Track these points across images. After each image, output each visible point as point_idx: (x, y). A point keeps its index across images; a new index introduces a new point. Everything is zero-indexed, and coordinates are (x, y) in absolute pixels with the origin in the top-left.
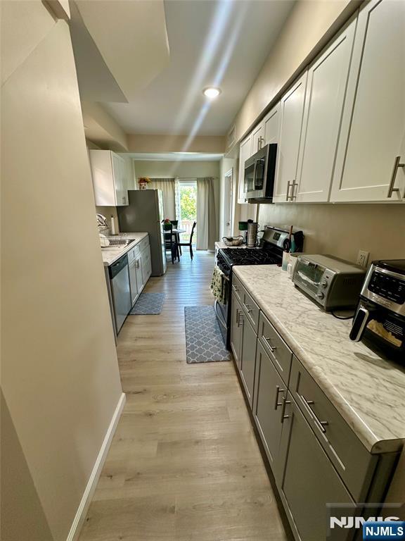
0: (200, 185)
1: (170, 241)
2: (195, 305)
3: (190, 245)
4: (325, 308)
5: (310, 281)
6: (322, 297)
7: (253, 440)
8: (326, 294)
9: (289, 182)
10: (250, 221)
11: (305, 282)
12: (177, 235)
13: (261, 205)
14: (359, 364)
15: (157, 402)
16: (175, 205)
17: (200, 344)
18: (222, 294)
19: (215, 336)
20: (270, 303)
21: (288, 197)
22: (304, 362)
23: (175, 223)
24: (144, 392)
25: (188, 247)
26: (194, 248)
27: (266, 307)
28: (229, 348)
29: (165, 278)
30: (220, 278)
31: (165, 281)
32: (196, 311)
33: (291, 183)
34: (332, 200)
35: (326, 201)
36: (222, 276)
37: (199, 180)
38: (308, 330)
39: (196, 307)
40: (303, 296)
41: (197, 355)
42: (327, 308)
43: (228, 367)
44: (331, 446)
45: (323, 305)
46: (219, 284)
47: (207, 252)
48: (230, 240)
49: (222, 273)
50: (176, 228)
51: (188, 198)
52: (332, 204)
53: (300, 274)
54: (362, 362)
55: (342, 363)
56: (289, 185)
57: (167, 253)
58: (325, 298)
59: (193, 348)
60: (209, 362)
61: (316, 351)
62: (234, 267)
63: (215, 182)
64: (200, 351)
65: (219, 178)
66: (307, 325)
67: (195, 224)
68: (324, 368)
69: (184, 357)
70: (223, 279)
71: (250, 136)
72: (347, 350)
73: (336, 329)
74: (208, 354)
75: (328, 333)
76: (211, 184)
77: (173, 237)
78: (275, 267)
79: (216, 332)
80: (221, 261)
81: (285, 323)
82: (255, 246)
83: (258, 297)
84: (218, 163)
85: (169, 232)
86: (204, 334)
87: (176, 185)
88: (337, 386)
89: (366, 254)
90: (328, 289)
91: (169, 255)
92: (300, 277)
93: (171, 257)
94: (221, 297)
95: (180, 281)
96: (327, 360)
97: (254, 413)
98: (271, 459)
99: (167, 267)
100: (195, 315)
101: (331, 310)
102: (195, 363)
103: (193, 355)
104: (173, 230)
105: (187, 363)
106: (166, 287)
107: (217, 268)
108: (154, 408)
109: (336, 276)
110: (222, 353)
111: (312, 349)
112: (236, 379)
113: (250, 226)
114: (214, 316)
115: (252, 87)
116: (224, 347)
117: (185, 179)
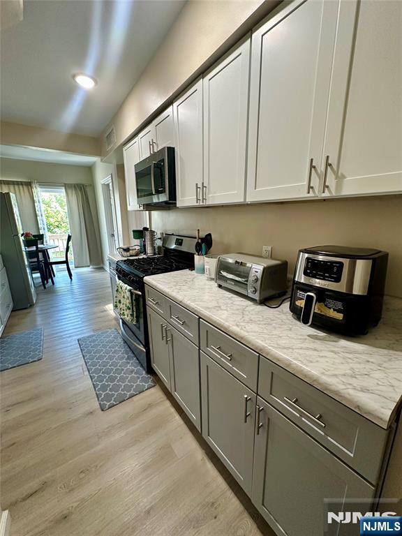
0: (69, 192)
1: (35, 260)
2: (92, 333)
3: (66, 262)
4: (258, 301)
5: (237, 279)
6: (255, 291)
7: (210, 466)
8: (258, 288)
9: (197, 184)
10: (146, 229)
11: (232, 280)
12: (45, 252)
13: (153, 212)
14: (318, 344)
15: (72, 490)
16: (36, 216)
17: (112, 379)
18: (133, 311)
19: (129, 363)
20: (209, 308)
21: (197, 200)
22: (279, 360)
23: (41, 237)
24: (45, 485)
25: (64, 266)
26: (71, 266)
27: (206, 313)
28: (150, 371)
29: (37, 309)
30: (128, 294)
31: (38, 313)
32: (94, 341)
33: (200, 185)
34: (249, 200)
35: (242, 200)
36: (130, 291)
37: (67, 186)
38: (260, 326)
39: (93, 336)
40: (232, 295)
41: (113, 395)
42: (260, 300)
43: (155, 393)
44: (329, 438)
45: (257, 298)
46: (127, 302)
47: (89, 269)
48: (127, 250)
49: (129, 288)
50: (42, 243)
51: (49, 209)
52: (247, 204)
53: (224, 274)
54: (319, 342)
55: (307, 349)
56: (197, 188)
57: (34, 275)
58: (258, 292)
59: (104, 388)
60: (131, 396)
61: (283, 345)
62: (145, 278)
63: (89, 190)
64: (115, 388)
65: (93, 186)
66: (255, 321)
67: (69, 238)
68: (300, 359)
69: (95, 404)
70: (132, 294)
71: (136, 139)
72: (301, 335)
73: (279, 318)
74: (127, 388)
75: (276, 323)
76: (84, 191)
77: (40, 254)
78: (187, 271)
79: (128, 358)
80: (122, 275)
81: (237, 325)
82: (155, 254)
83: (193, 305)
84: (89, 169)
85: (34, 248)
86: (114, 364)
87: (34, 190)
88: (323, 373)
89: (269, 248)
90: (259, 282)
91: (37, 278)
92: (224, 276)
93: (40, 280)
94: (132, 315)
95: (61, 308)
96: (297, 351)
97: (205, 435)
98: (240, 478)
99: (37, 294)
100: (96, 346)
101: (264, 302)
102: (114, 406)
103: (108, 397)
104: (39, 246)
105: (103, 410)
106: (39, 321)
107: (120, 283)
108: (69, 502)
109: (264, 269)
110: (143, 380)
111: (278, 345)
112: (168, 403)
113: (147, 234)
114: (120, 340)
115: (132, 89)
116: (144, 372)
117: (48, 183)
